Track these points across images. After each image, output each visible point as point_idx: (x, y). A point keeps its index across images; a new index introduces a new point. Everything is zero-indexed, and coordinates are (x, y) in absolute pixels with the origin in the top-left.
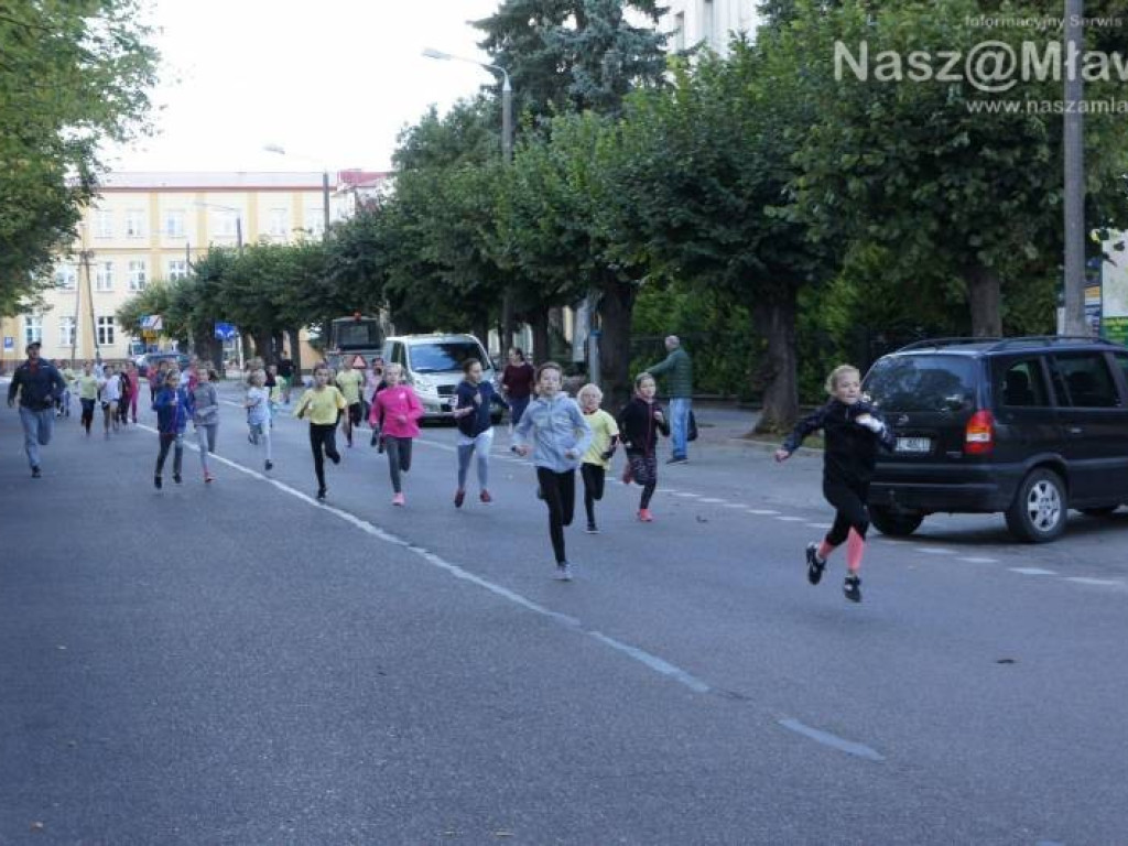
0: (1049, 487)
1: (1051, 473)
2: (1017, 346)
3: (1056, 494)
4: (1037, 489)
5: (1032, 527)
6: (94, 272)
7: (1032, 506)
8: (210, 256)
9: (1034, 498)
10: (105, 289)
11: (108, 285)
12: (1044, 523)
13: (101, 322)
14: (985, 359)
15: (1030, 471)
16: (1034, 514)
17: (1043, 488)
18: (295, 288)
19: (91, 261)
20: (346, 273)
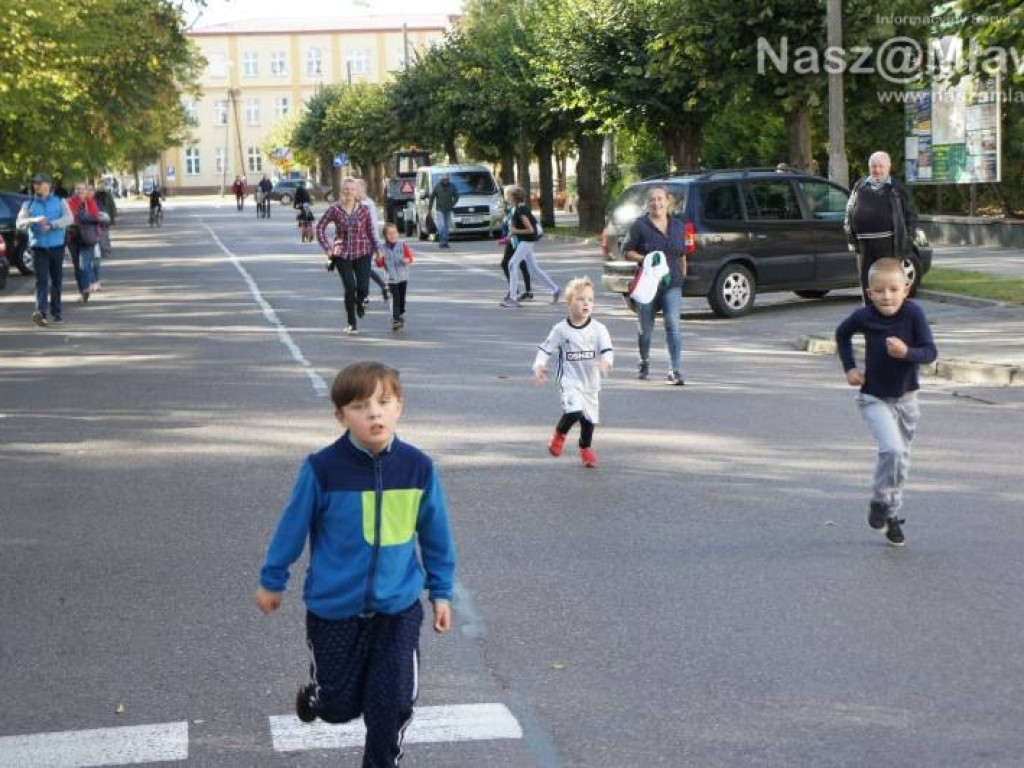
0: (742, 278)
1: (742, 267)
2: (719, 176)
3: (747, 281)
4: (730, 279)
5: (727, 307)
6: (243, 108)
7: (726, 291)
8: (321, 92)
9: (728, 285)
10: (253, 122)
11: (257, 118)
12: (737, 303)
13: (251, 151)
14: (692, 186)
15: (725, 266)
16: (728, 297)
17: (736, 278)
18: (378, 124)
19: (237, 98)
20: (405, 111)
